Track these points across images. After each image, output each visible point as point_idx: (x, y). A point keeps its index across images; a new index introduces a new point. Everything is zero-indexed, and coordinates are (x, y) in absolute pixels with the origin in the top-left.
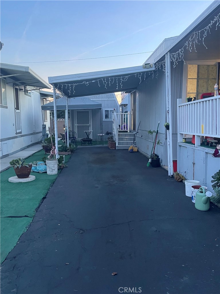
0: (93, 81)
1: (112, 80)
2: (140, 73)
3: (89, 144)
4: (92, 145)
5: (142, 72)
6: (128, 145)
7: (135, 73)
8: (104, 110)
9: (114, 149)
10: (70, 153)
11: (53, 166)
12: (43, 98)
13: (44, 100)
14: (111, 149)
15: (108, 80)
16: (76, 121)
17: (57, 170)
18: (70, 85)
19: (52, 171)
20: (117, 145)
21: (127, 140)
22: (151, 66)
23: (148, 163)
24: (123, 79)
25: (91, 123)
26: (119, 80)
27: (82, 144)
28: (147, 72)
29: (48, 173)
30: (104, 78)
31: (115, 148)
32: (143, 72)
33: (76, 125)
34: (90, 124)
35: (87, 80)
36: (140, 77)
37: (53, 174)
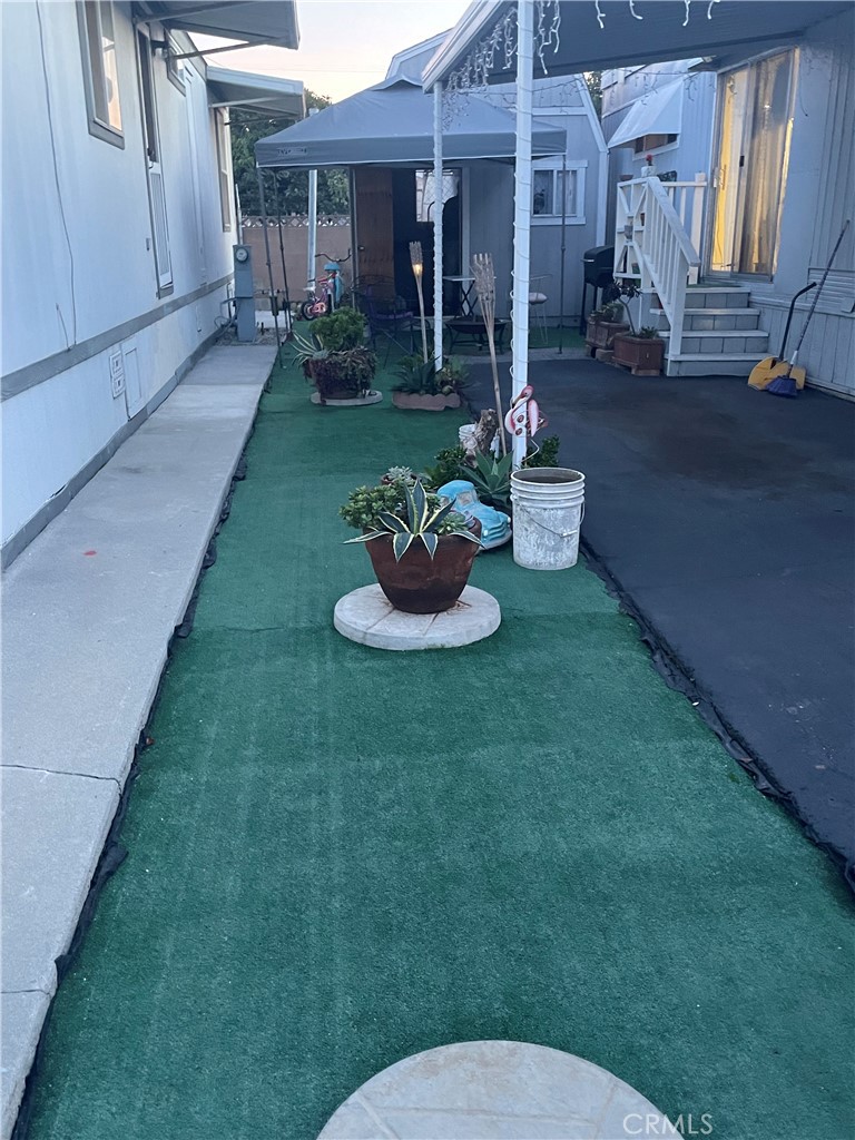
6: (727, 353)
10: (455, 399)
11: (564, 518)
12: (215, 111)
14: (641, 373)
19: (556, 549)
21: (717, 324)
31: (662, 370)
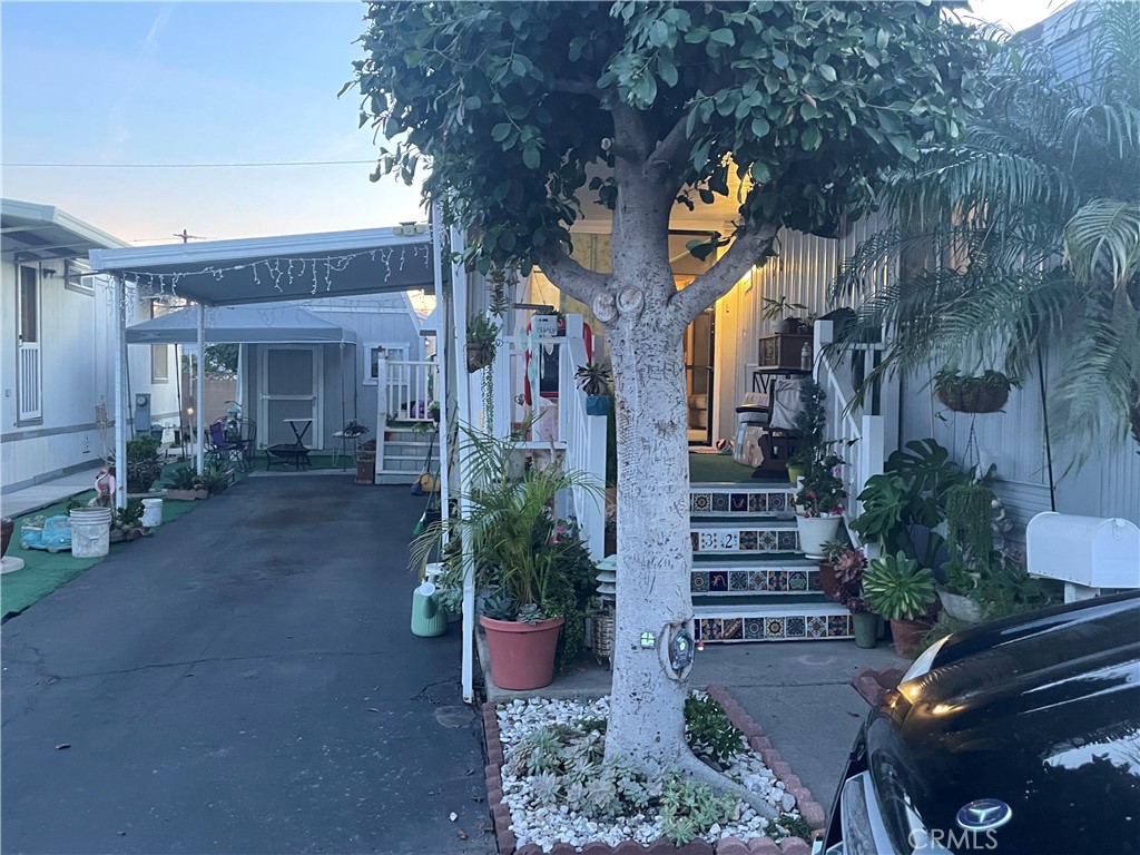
0: (236, 268)
1: (298, 265)
2: (386, 249)
3: (297, 464)
4: (304, 470)
5: (394, 247)
7: (372, 249)
8: (368, 346)
9: (369, 482)
10: (203, 493)
11: (91, 530)
12: (152, 300)
13: (155, 303)
14: (360, 482)
15: (284, 266)
16: (263, 383)
17: (106, 542)
18: (161, 276)
19: (88, 546)
20: (379, 468)
21: (419, 451)
22: (418, 230)
23: (419, 525)
24: (334, 263)
25: (318, 391)
26: (320, 266)
27: (271, 467)
28: (409, 247)
29: (74, 552)
30: (272, 259)
32: (397, 248)
33: (264, 397)
34: (314, 394)
35: (217, 264)
36: (385, 259)
37: (90, 556)
